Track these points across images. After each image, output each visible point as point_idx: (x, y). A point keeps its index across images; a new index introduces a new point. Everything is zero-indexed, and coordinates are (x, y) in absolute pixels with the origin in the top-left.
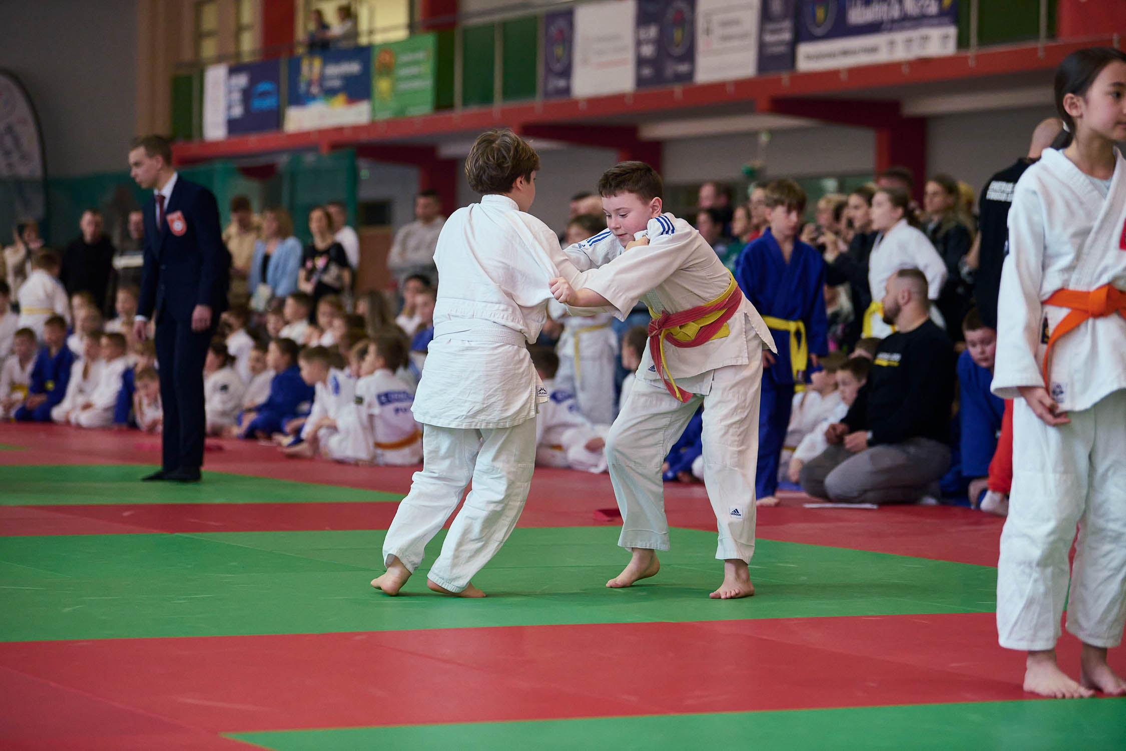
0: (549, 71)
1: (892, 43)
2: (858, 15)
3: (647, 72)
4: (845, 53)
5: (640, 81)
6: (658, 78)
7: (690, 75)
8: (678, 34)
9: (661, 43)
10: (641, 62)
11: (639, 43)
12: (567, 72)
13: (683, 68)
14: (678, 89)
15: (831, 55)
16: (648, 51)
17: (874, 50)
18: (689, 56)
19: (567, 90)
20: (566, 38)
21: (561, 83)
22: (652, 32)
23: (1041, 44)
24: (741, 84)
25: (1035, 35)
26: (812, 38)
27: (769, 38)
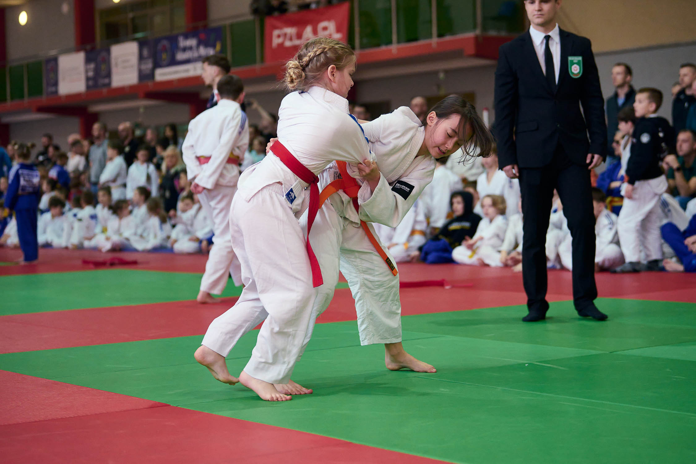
0: (48, 84)
1: (195, 69)
2: (180, 56)
3: (91, 83)
4: (176, 72)
5: (88, 87)
6: (96, 85)
7: (109, 84)
8: (103, 67)
9: (97, 71)
10: (88, 79)
11: (87, 71)
12: (56, 84)
13: (106, 81)
14: (105, 90)
15: (170, 73)
16: (91, 74)
17: (187, 71)
18: (109, 75)
19: (56, 92)
20: (55, 70)
21: (53, 89)
22: (92, 66)
23: (258, 66)
24: (132, 87)
25: (254, 62)
26: (161, 66)
27: (144, 67)
